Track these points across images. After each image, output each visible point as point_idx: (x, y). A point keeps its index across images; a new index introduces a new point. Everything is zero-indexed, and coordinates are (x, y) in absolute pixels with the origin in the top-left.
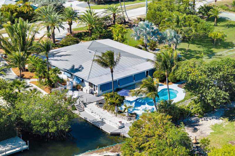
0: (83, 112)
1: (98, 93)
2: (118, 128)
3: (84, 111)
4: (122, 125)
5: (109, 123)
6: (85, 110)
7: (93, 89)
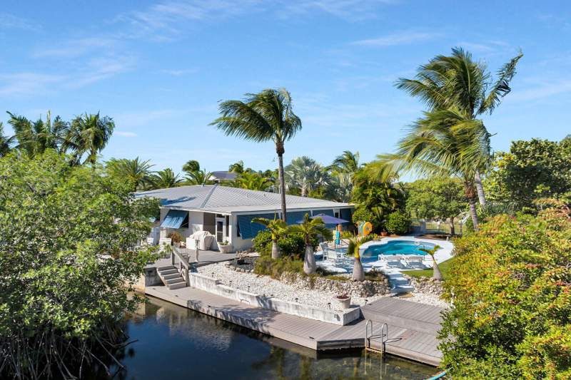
0: (184, 289)
1: (230, 242)
2: (342, 323)
3: (188, 285)
4: (352, 310)
5: (297, 307)
6: (191, 283)
7: (215, 236)
